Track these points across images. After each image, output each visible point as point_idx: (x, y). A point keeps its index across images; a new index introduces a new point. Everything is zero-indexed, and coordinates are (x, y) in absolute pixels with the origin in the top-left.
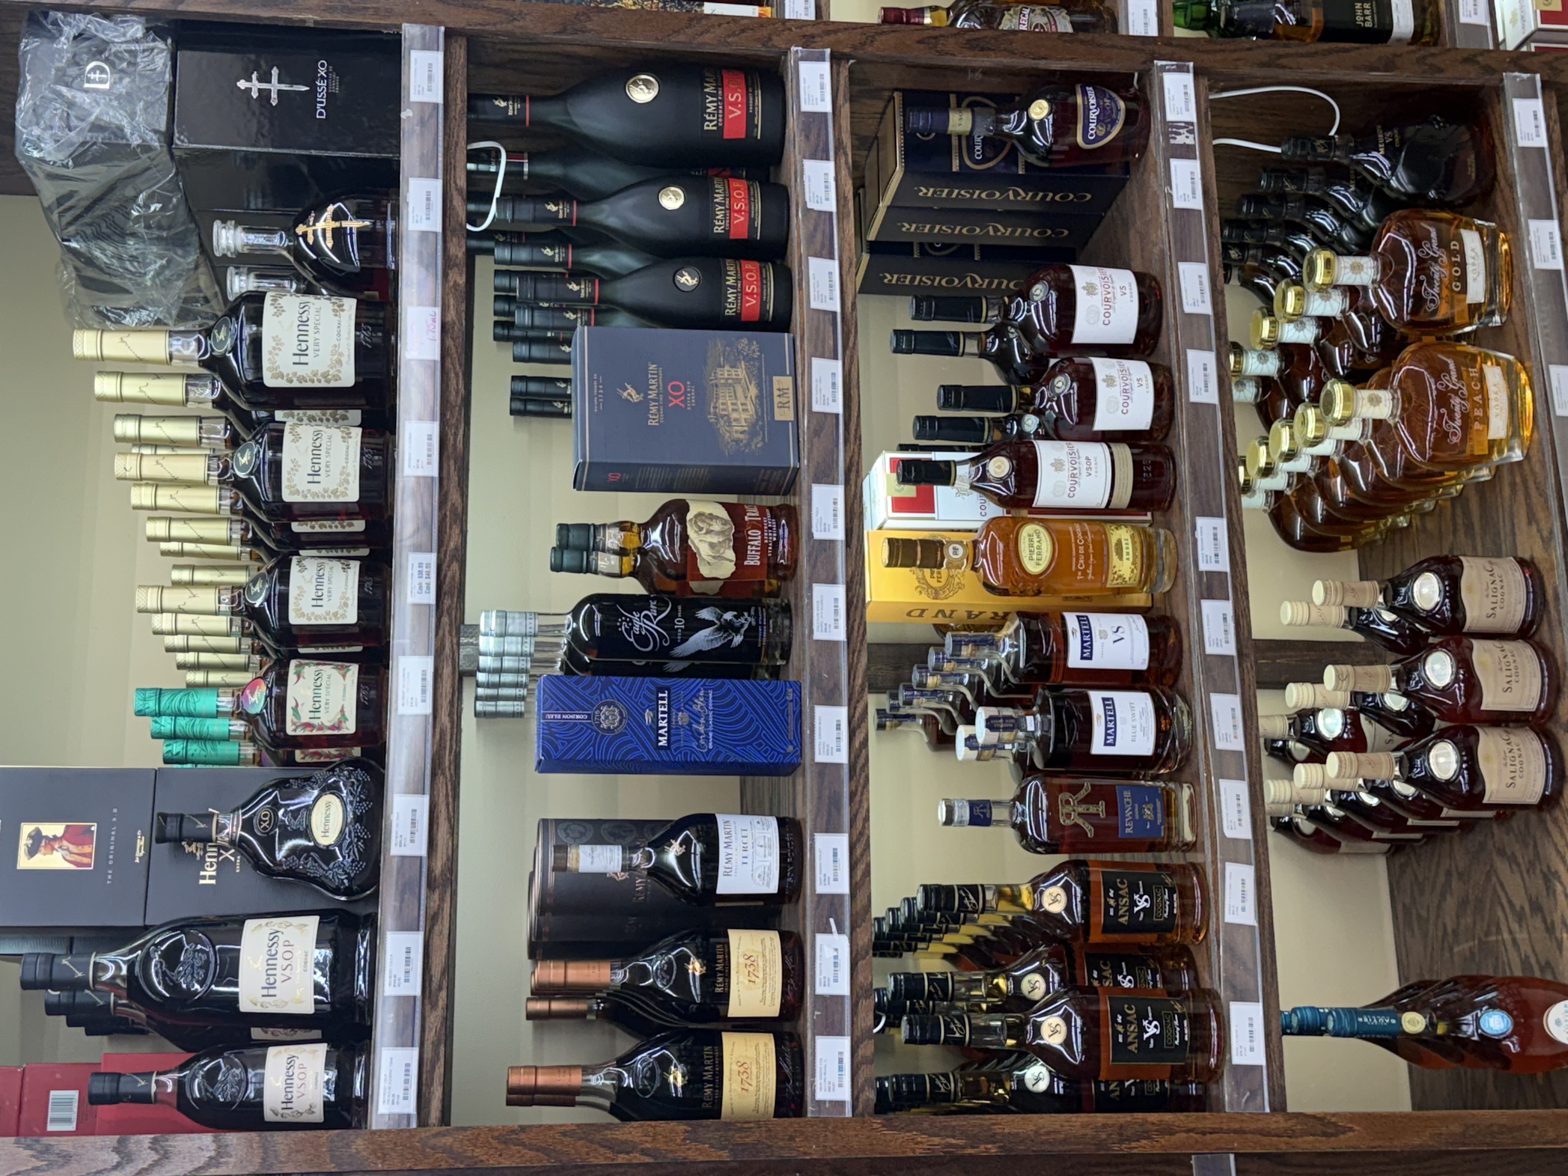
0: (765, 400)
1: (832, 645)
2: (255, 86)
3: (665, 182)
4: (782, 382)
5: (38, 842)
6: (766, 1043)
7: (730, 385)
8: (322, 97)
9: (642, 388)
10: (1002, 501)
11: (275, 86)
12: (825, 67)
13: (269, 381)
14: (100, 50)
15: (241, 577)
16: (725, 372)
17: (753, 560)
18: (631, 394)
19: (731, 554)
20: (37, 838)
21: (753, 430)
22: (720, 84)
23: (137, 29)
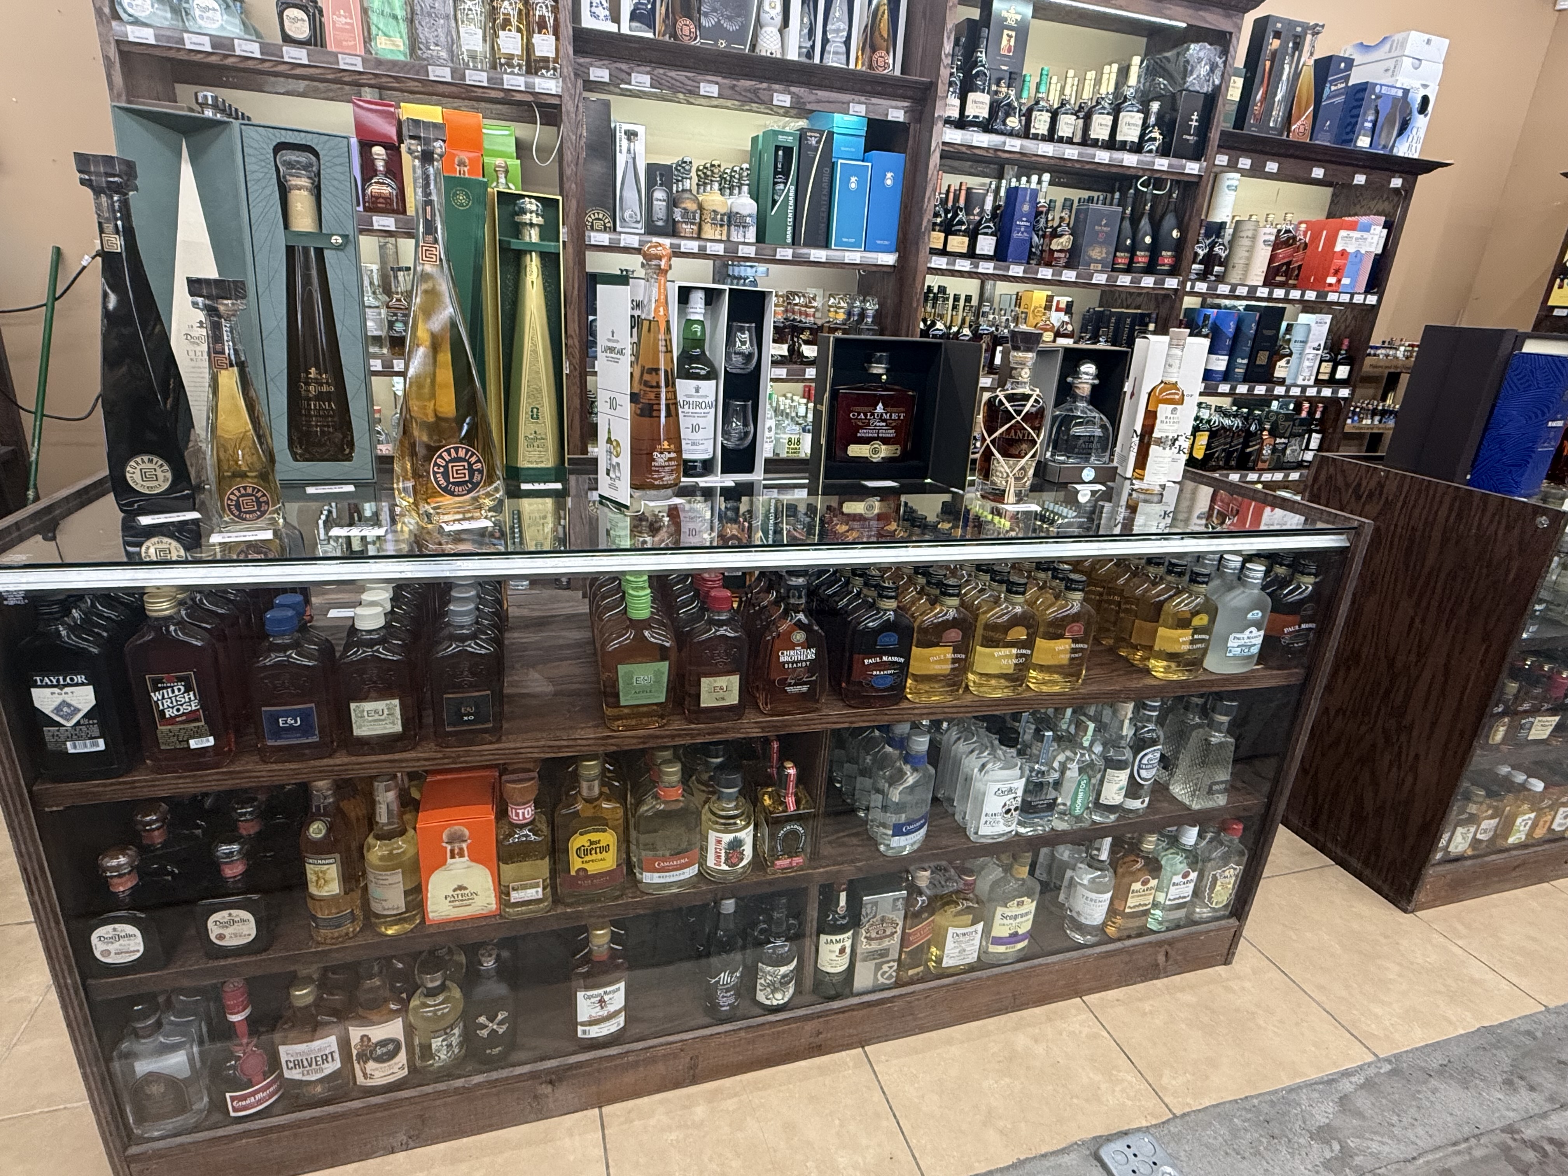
0: (1097, 262)
1: (1037, 273)
2: (1195, 117)
3: (1153, 238)
4: (1100, 267)
5: (1010, 36)
6: (940, 246)
7: (1101, 252)
8: (1188, 137)
9: (1105, 225)
10: (1058, 329)
11: (1194, 124)
12: (1175, 287)
13: (1121, 115)
14: (1212, 70)
15: (1073, 102)
16: (1104, 250)
17: (1056, 255)
18: (1104, 222)
19: (1059, 248)
20: (1010, 37)
21: (1090, 257)
22: (1173, 256)
23: (1217, 82)
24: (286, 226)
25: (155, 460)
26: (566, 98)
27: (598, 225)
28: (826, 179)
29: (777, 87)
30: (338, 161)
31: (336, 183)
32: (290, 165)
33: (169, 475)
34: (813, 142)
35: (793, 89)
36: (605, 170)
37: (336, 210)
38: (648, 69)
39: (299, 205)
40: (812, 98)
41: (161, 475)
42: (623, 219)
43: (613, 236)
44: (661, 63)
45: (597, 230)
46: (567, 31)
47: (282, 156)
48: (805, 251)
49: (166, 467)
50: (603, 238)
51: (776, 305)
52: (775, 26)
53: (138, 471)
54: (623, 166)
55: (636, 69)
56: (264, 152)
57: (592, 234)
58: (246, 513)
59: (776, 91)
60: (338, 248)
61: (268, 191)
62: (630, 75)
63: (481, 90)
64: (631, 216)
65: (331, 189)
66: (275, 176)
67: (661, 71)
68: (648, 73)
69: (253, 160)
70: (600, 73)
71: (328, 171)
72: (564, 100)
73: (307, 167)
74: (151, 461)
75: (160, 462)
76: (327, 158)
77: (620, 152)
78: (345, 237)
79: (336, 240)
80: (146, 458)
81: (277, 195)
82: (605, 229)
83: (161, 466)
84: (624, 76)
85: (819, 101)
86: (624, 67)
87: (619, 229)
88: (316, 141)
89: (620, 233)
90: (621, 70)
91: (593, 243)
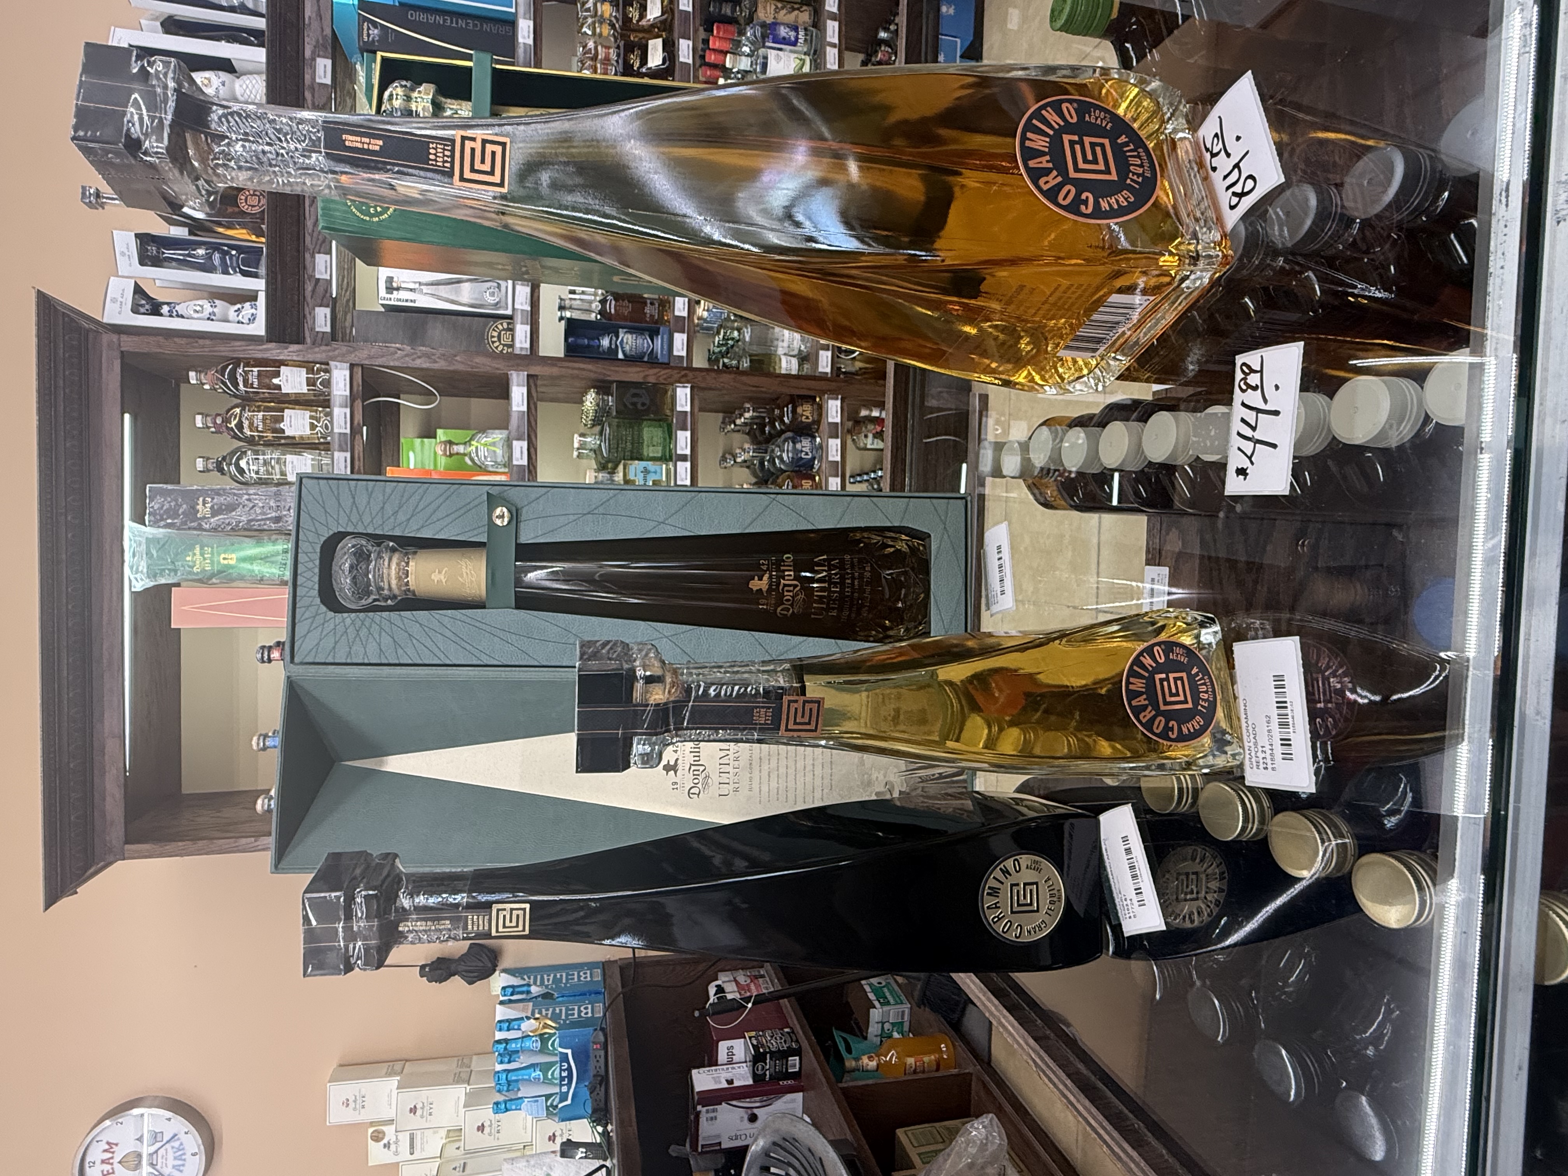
24: (479, 605)
25: (992, 883)
26: (354, 358)
27: (506, 339)
28: (422, 17)
29: (307, 77)
30: (347, 502)
31: (389, 510)
32: (362, 589)
33: (1025, 859)
34: (375, 32)
35: (308, 53)
36: (439, 325)
37: (440, 514)
38: (307, 256)
39: (435, 577)
40: (315, 25)
41: (1028, 875)
42: (496, 305)
43: (518, 318)
44: (299, 237)
45: (513, 340)
46: (273, 351)
47: (346, 598)
48: (520, 51)
49: (1009, 863)
50: (522, 331)
51: (595, 72)
52: (233, 82)
53: (1017, 919)
54: (432, 299)
55: (310, 271)
56: (340, 629)
57: (518, 345)
58: (1196, 699)
59: (314, 79)
60: (516, 516)
61: (415, 629)
62: (318, 280)
63: (357, 463)
64: (492, 294)
65: (401, 517)
66: (385, 614)
67: (308, 239)
68: (313, 257)
69: (357, 648)
70: (322, 320)
71: (367, 519)
72: (356, 360)
73: (362, 556)
74: (994, 892)
75: (998, 873)
76: (343, 520)
77: (414, 301)
78: (492, 501)
79: (501, 516)
80: (989, 902)
81: (422, 615)
82: (511, 330)
83: (1006, 872)
84: (320, 289)
85: (320, 16)
86: (309, 288)
87: (509, 312)
88: (311, 537)
89: (514, 309)
90: (313, 291)
91: (528, 345)
